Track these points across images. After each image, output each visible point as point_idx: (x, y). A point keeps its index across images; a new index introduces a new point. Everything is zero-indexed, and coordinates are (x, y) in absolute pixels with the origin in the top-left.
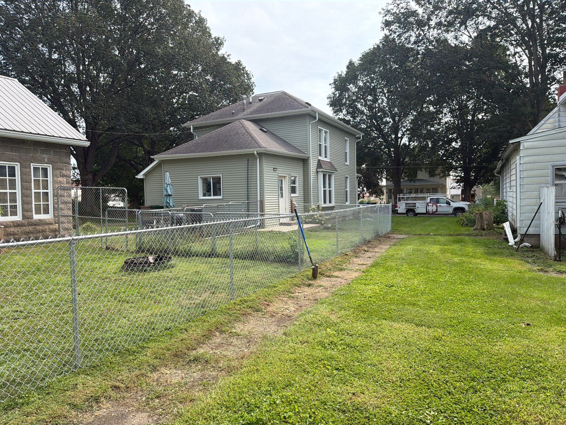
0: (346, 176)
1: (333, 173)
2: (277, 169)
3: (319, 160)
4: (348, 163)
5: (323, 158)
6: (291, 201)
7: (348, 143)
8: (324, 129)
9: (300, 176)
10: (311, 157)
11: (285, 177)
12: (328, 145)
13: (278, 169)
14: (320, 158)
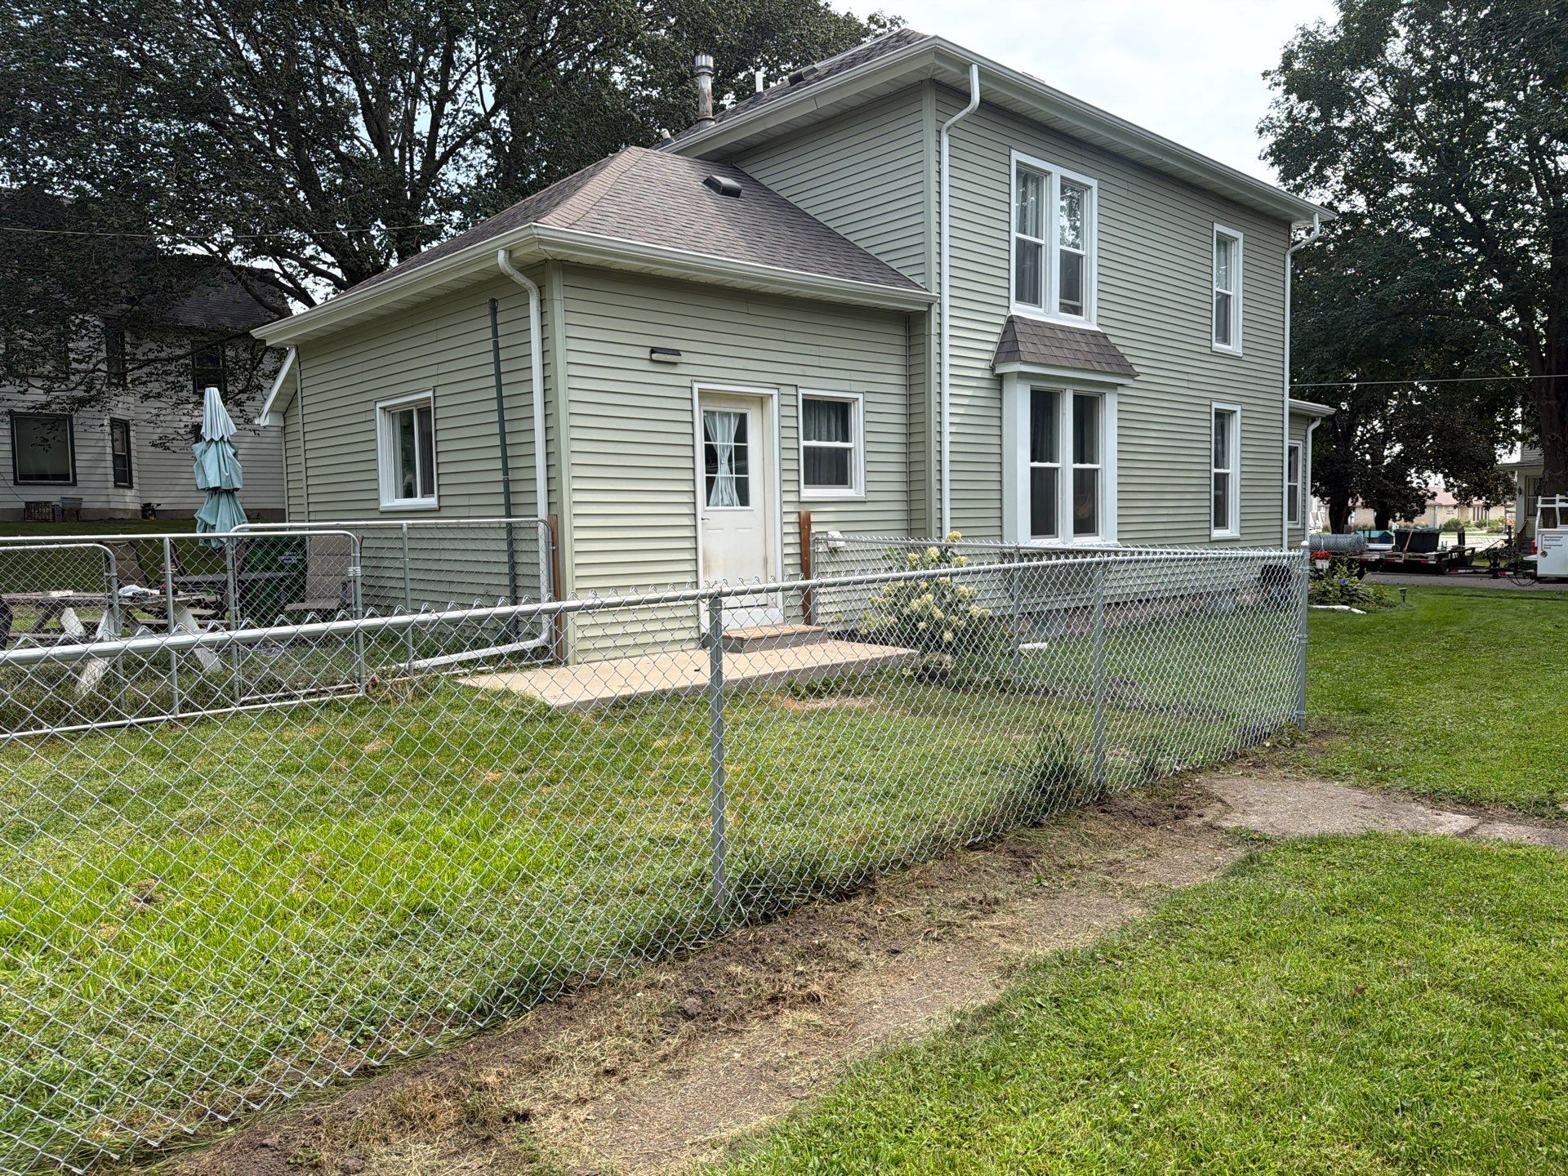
0: (1215, 405)
1: (1115, 386)
2: (677, 353)
3: (1011, 321)
4: (1235, 347)
5: (1048, 313)
6: (804, 524)
7: (1238, 252)
8: (1057, 172)
9: (870, 398)
10: (946, 301)
11: (762, 400)
12: (1090, 251)
13: (684, 358)
14: (1020, 310)
